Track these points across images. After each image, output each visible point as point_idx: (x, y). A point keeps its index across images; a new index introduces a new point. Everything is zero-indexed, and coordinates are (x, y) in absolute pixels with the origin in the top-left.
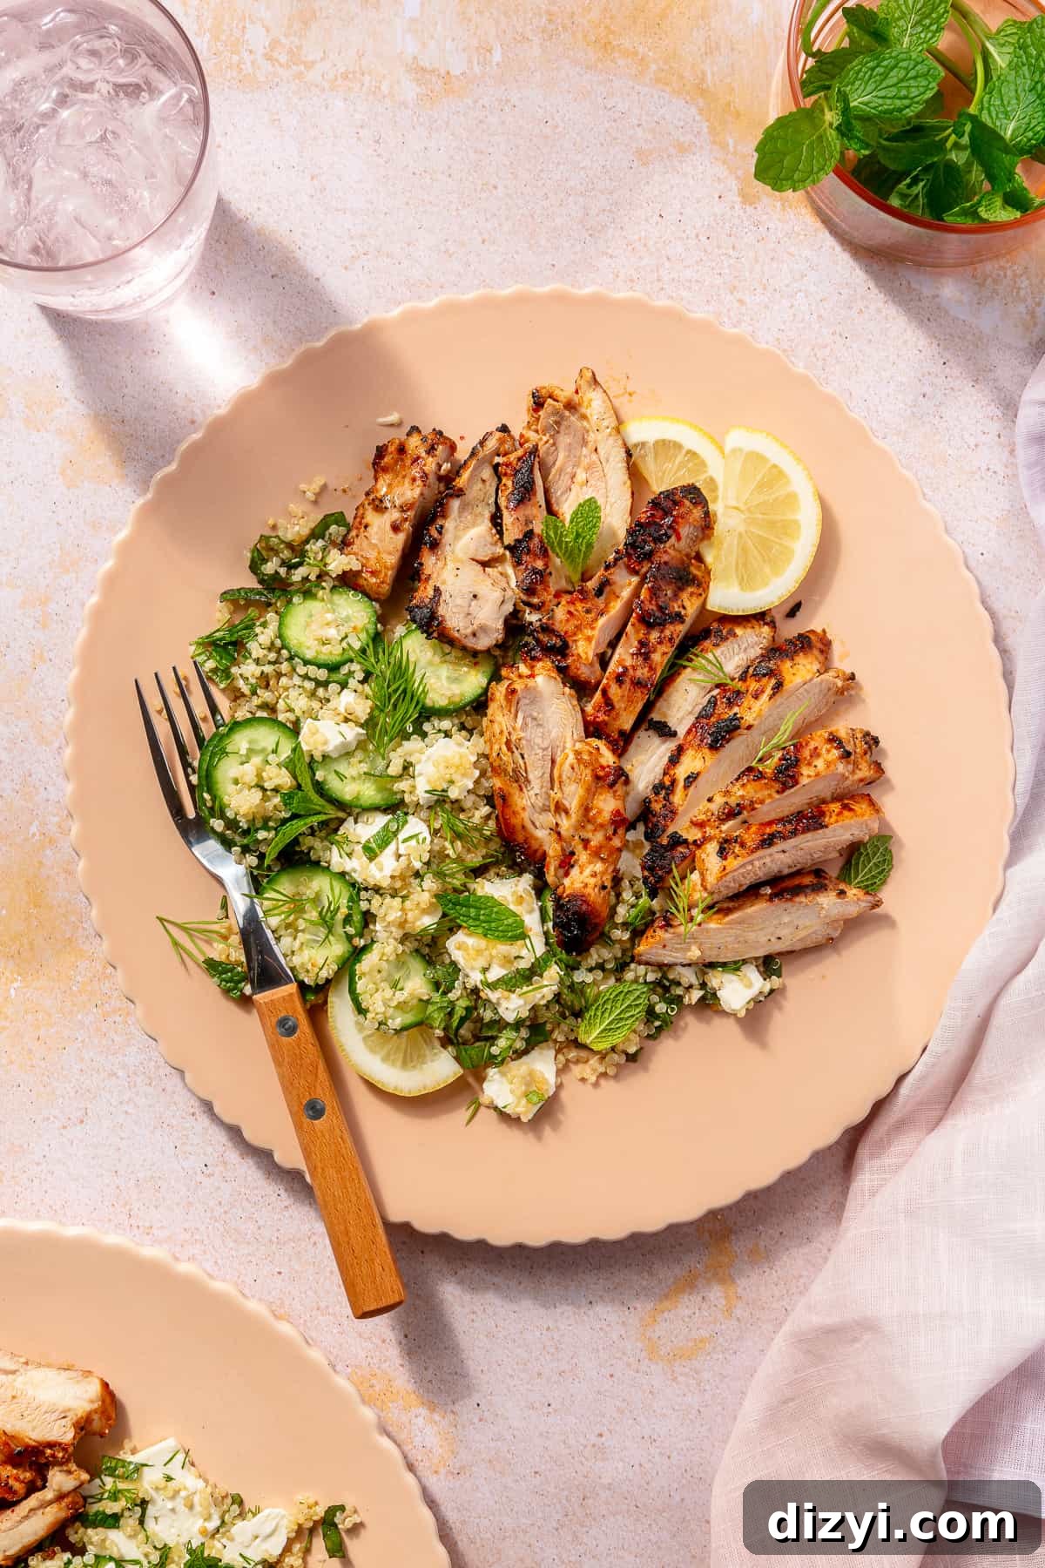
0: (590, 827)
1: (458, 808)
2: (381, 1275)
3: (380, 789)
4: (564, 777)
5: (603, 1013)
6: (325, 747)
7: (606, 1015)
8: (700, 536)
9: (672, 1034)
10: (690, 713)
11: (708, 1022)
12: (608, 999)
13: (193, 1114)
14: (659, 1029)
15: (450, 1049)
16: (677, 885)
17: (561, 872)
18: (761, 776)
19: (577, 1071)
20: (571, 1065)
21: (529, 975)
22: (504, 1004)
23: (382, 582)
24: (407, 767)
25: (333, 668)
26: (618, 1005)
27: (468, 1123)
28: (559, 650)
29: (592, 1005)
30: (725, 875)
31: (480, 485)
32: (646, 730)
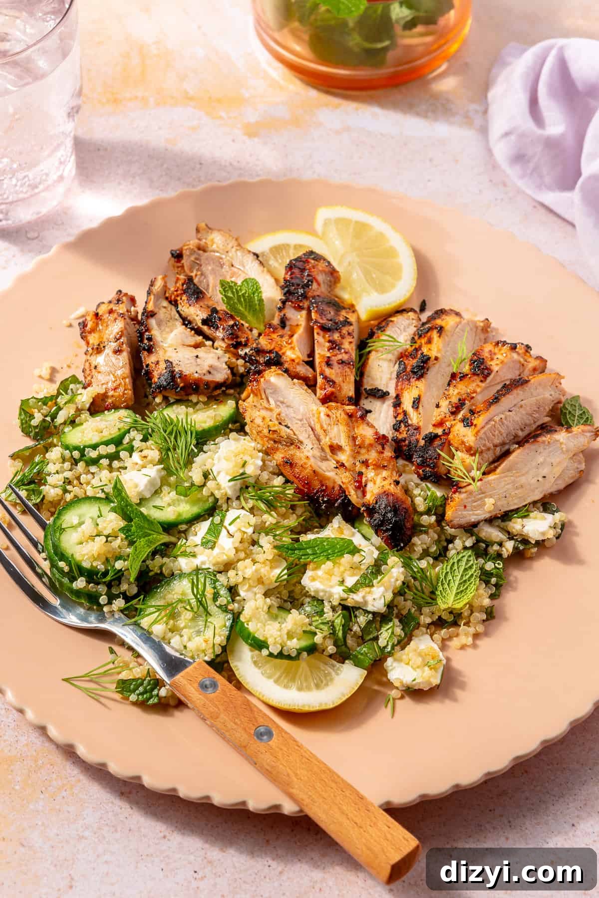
0: (363, 451)
1: (258, 485)
2: (389, 832)
3: (194, 503)
4: (325, 427)
5: (448, 585)
6: (137, 489)
7: (452, 584)
8: (332, 280)
9: (510, 589)
10: (391, 379)
11: (530, 568)
12: (447, 573)
13: (165, 837)
14: (497, 586)
15: (347, 661)
16: (451, 463)
17: (360, 493)
18: (464, 377)
19: (455, 643)
20: (448, 643)
21: (377, 568)
22: (369, 598)
23: (126, 390)
24: (206, 475)
25: (118, 442)
26: (456, 573)
27: (393, 716)
28: (276, 361)
29: (438, 583)
30: (478, 431)
31: (164, 310)
32: (366, 398)
